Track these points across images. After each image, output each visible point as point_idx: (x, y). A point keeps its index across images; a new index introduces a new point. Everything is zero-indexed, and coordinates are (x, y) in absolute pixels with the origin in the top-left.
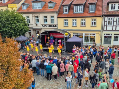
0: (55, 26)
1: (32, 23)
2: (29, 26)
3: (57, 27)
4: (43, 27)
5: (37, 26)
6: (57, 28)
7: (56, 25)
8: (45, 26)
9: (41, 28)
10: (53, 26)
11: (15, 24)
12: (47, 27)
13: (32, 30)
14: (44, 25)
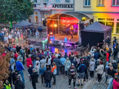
0: (70, 6)
1: (40, 3)
2: (35, 6)
3: (74, 8)
4: (53, 9)
5: (46, 6)
6: (73, 10)
7: (72, 5)
8: (56, 7)
9: (51, 10)
10: (67, 6)
11: (15, 4)
12: (60, 9)
13: (39, 13)
14: (56, 5)
